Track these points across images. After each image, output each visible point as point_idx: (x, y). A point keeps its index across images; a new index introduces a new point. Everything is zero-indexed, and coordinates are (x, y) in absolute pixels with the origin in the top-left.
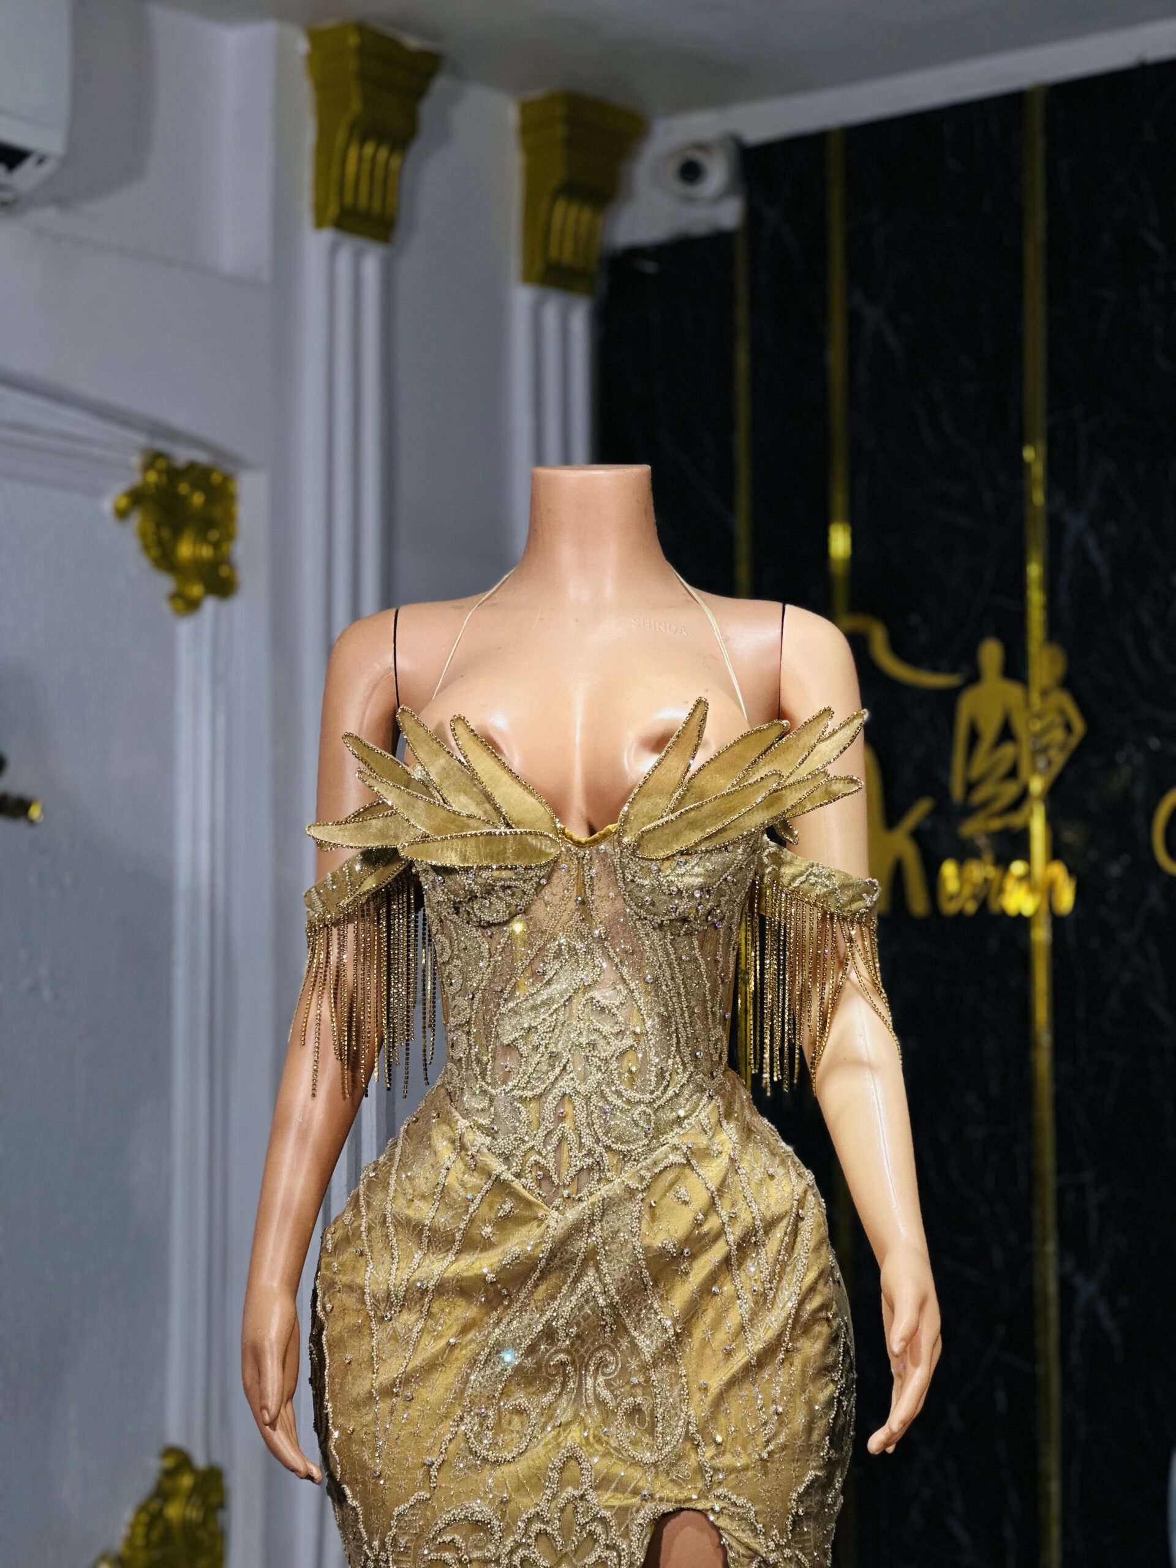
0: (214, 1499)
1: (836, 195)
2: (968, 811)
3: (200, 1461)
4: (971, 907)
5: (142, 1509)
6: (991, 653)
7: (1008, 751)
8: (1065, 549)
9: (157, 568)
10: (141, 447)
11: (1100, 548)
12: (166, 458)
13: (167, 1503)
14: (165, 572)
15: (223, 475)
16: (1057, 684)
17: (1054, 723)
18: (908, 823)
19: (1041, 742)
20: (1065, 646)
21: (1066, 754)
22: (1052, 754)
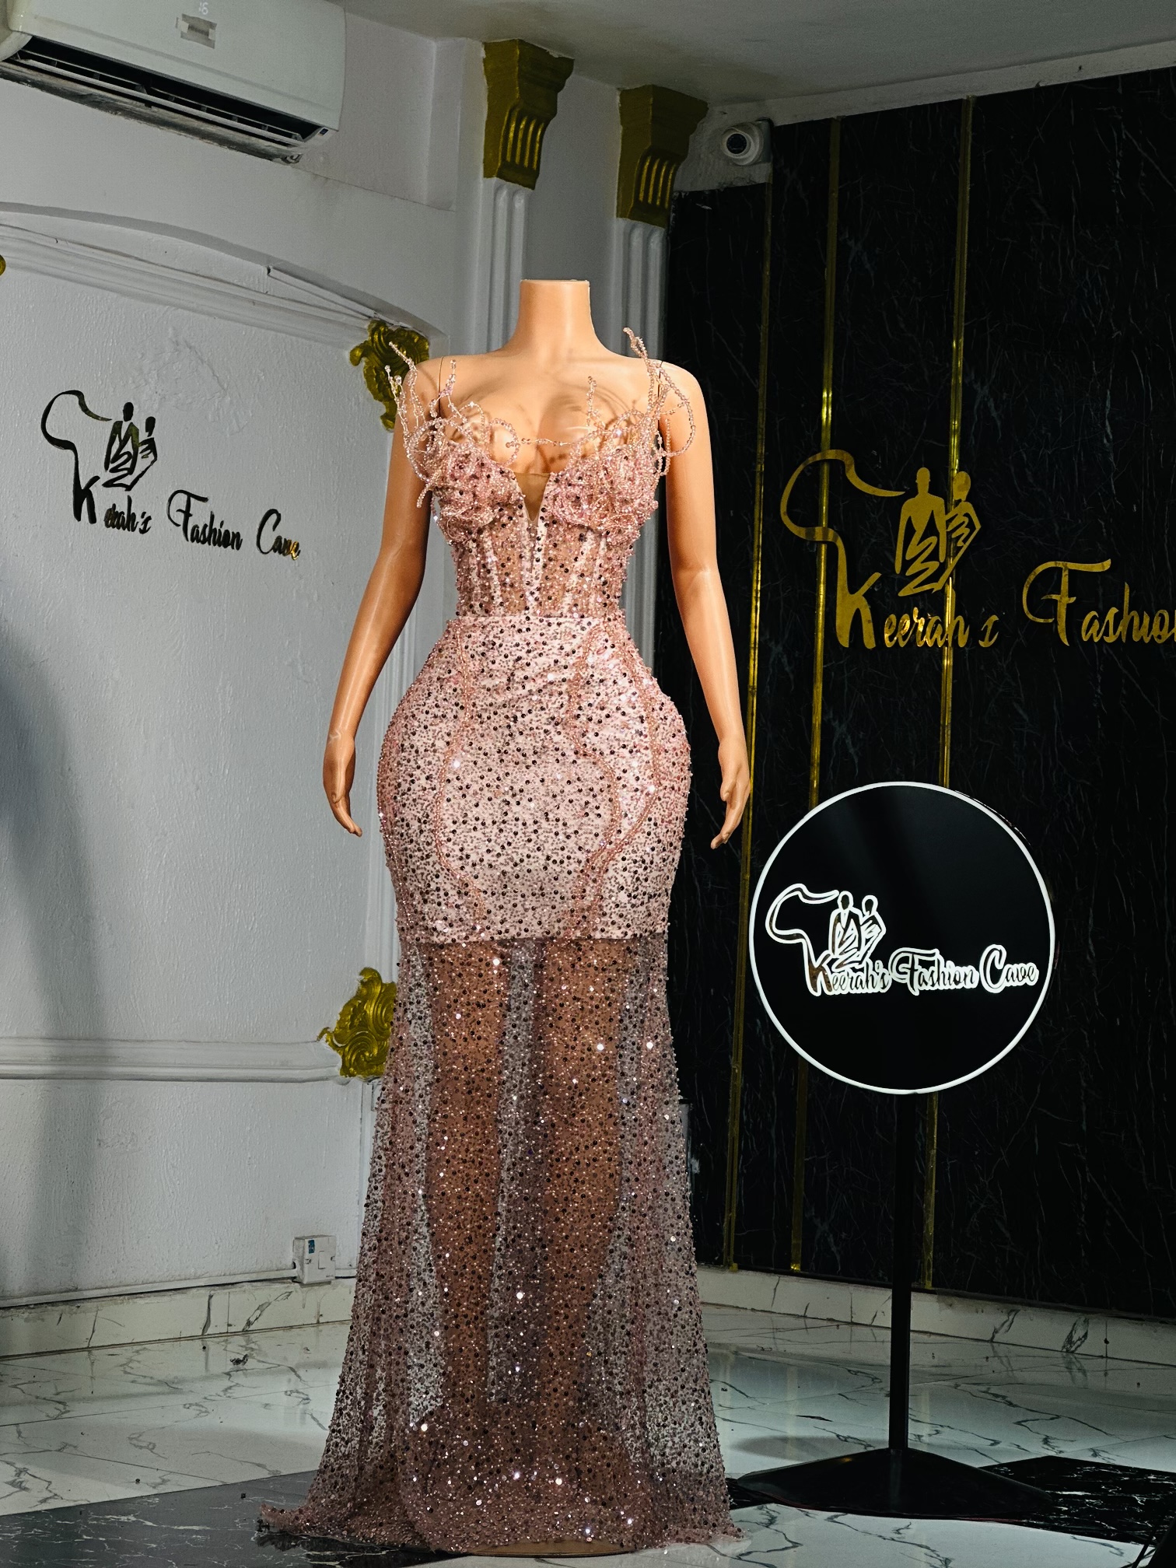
1: (835, 163)
2: (905, 581)
3: (385, 980)
4: (902, 644)
5: (348, 1005)
6: (923, 476)
7: (933, 539)
8: (976, 407)
9: (375, 398)
10: (370, 317)
11: (997, 408)
12: (385, 327)
13: (364, 1002)
14: (381, 401)
15: (421, 338)
16: (964, 499)
17: (964, 522)
18: (865, 588)
19: (954, 536)
20: (970, 474)
21: (968, 543)
22: (960, 543)
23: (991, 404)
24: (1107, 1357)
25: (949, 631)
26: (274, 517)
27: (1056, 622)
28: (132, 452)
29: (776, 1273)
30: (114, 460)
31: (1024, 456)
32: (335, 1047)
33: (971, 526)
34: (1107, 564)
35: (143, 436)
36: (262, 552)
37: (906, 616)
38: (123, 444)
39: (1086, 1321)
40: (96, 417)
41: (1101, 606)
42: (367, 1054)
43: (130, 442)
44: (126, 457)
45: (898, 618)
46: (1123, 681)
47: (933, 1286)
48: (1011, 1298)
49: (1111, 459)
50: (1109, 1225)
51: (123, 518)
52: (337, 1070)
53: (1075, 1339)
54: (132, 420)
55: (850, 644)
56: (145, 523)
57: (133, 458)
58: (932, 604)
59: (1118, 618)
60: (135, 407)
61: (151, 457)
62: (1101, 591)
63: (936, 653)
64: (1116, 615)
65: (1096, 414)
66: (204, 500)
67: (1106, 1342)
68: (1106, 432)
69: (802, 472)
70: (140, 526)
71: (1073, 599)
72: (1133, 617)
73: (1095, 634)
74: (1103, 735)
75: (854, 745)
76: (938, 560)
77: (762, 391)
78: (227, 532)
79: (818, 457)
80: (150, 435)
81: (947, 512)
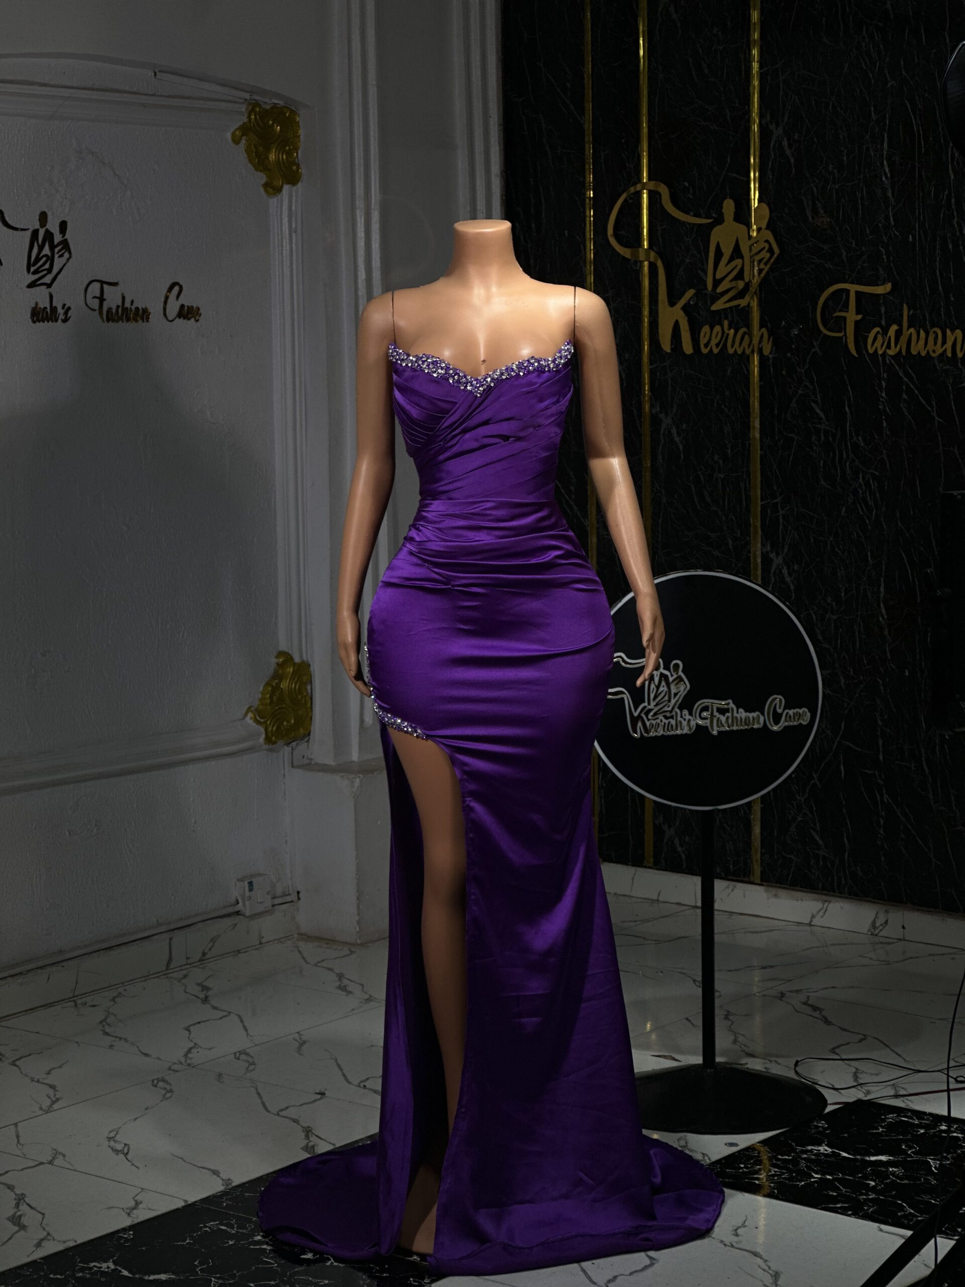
0: (305, 678)
2: (715, 298)
3: (297, 660)
4: (716, 351)
5: (268, 684)
6: (729, 207)
7: (738, 262)
8: (772, 146)
9: (257, 170)
10: (246, 99)
11: (790, 146)
12: (259, 106)
13: (281, 681)
14: (261, 171)
15: (293, 112)
16: (764, 226)
17: (764, 248)
18: (682, 302)
19: (757, 258)
20: (769, 205)
21: (768, 266)
22: (762, 266)
23: (785, 143)
24: (904, 940)
25: (756, 341)
26: (177, 288)
27: (845, 334)
28: (49, 254)
29: (633, 865)
30: (34, 265)
31: (815, 189)
32: (258, 722)
33: (771, 250)
34: (888, 287)
35: (58, 238)
36: (167, 319)
37: (718, 328)
38: (41, 248)
39: (887, 912)
40: (16, 229)
41: (883, 323)
42: (285, 723)
43: (47, 247)
44: (44, 259)
45: (712, 328)
46: (904, 387)
47: (762, 880)
48: (825, 892)
49: (889, 194)
50: (903, 837)
51: (47, 312)
52: (262, 739)
53: (878, 924)
54: (48, 226)
55: (672, 349)
56: (66, 313)
57: (51, 259)
58: (740, 317)
59: (898, 334)
60: (48, 213)
61: (66, 255)
62: (883, 310)
63: (745, 359)
64: (897, 331)
65: (875, 155)
66: (115, 284)
67: (903, 927)
68: (884, 170)
69: (625, 201)
70: (62, 317)
71: (860, 317)
72: (911, 334)
73: (879, 348)
74: (888, 432)
75: (679, 434)
76: (743, 279)
77: (588, 127)
78: (137, 309)
79: (639, 187)
80: (63, 236)
81: (750, 237)
